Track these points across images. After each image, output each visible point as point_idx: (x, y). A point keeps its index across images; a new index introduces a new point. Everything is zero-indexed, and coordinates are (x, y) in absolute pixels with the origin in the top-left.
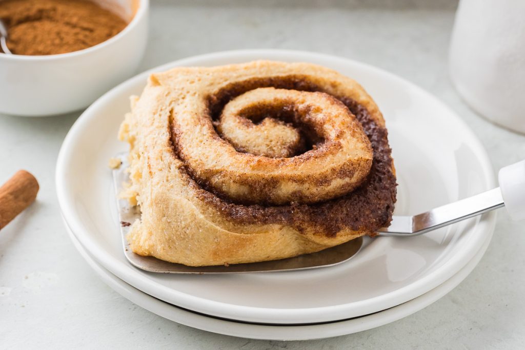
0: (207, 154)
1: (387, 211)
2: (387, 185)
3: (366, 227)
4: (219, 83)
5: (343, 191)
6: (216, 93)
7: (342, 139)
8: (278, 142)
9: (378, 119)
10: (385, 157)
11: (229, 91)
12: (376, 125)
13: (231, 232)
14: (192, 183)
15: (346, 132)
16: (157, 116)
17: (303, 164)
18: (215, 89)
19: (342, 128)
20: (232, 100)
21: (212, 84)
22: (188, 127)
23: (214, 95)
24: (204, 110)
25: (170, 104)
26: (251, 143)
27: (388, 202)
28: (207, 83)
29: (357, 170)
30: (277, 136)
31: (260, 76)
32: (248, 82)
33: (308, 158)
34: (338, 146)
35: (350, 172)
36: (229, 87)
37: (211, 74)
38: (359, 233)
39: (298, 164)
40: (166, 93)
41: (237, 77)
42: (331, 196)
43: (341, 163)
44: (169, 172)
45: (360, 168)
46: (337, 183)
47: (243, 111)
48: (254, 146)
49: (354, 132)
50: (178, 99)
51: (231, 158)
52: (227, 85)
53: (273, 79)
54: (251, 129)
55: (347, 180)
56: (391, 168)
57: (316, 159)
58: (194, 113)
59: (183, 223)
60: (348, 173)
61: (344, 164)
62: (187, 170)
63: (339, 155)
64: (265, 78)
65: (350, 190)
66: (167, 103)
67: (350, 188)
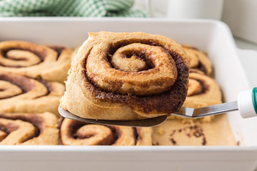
0: (95, 66)
1: (179, 104)
2: (182, 93)
3: (166, 111)
4: (118, 39)
5: (157, 92)
6: (115, 43)
7: (161, 67)
8: (134, 66)
9: (186, 62)
10: (184, 79)
11: (122, 43)
12: (184, 64)
13: (96, 104)
14: (85, 79)
15: (164, 65)
16: (85, 49)
17: (137, 76)
18: (116, 41)
19: (163, 62)
20: (122, 47)
21: (114, 39)
22: (94, 54)
23: (114, 44)
24: (106, 49)
25: (92, 45)
26: (122, 65)
27: (180, 100)
28: (113, 38)
29: (165, 83)
30: (134, 63)
31: (136, 38)
32: (131, 40)
33: (140, 74)
34: (157, 70)
35: (161, 83)
36: (122, 42)
37: (116, 35)
38: (162, 113)
39: (134, 75)
40: (93, 40)
41: (127, 37)
42: (150, 94)
43: (157, 78)
44: (78, 73)
45: (166, 82)
46: (153, 88)
47: (124, 51)
48: (123, 67)
49: (168, 65)
50: (97, 43)
51: (104, 69)
52: (121, 40)
53: (142, 40)
54: (123, 59)
55: (159, 87)
56: (186, 85)
57: (144, 75)
58: (100, 49)
59: (76, 97)
60: (159, 83)
61: (158, 79)
62: (85, 72)
63: (157, 74)
64: (139, 39)
65: (161, 92)
66: (91, 44)
67: (161, 91)
